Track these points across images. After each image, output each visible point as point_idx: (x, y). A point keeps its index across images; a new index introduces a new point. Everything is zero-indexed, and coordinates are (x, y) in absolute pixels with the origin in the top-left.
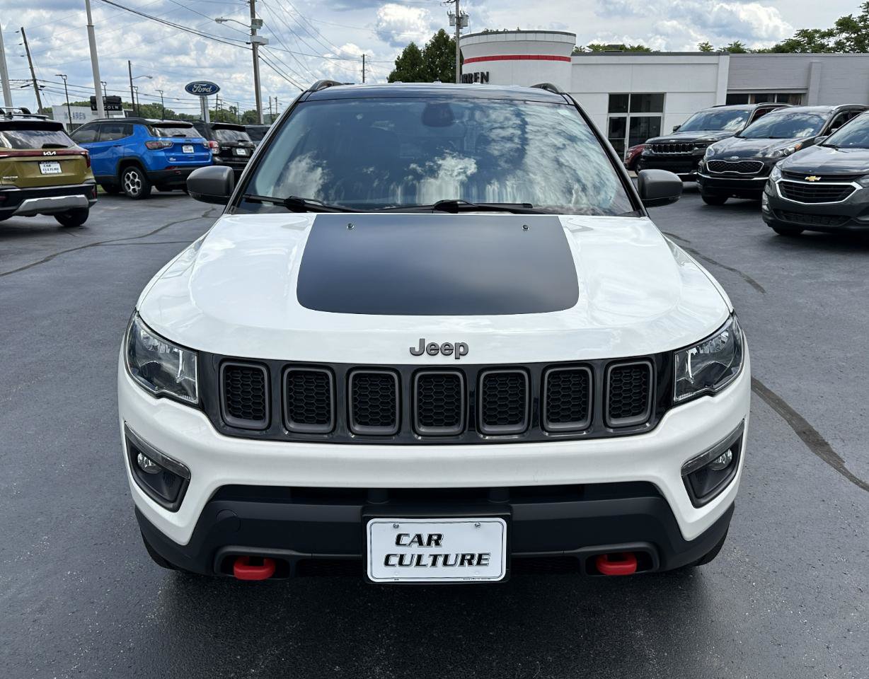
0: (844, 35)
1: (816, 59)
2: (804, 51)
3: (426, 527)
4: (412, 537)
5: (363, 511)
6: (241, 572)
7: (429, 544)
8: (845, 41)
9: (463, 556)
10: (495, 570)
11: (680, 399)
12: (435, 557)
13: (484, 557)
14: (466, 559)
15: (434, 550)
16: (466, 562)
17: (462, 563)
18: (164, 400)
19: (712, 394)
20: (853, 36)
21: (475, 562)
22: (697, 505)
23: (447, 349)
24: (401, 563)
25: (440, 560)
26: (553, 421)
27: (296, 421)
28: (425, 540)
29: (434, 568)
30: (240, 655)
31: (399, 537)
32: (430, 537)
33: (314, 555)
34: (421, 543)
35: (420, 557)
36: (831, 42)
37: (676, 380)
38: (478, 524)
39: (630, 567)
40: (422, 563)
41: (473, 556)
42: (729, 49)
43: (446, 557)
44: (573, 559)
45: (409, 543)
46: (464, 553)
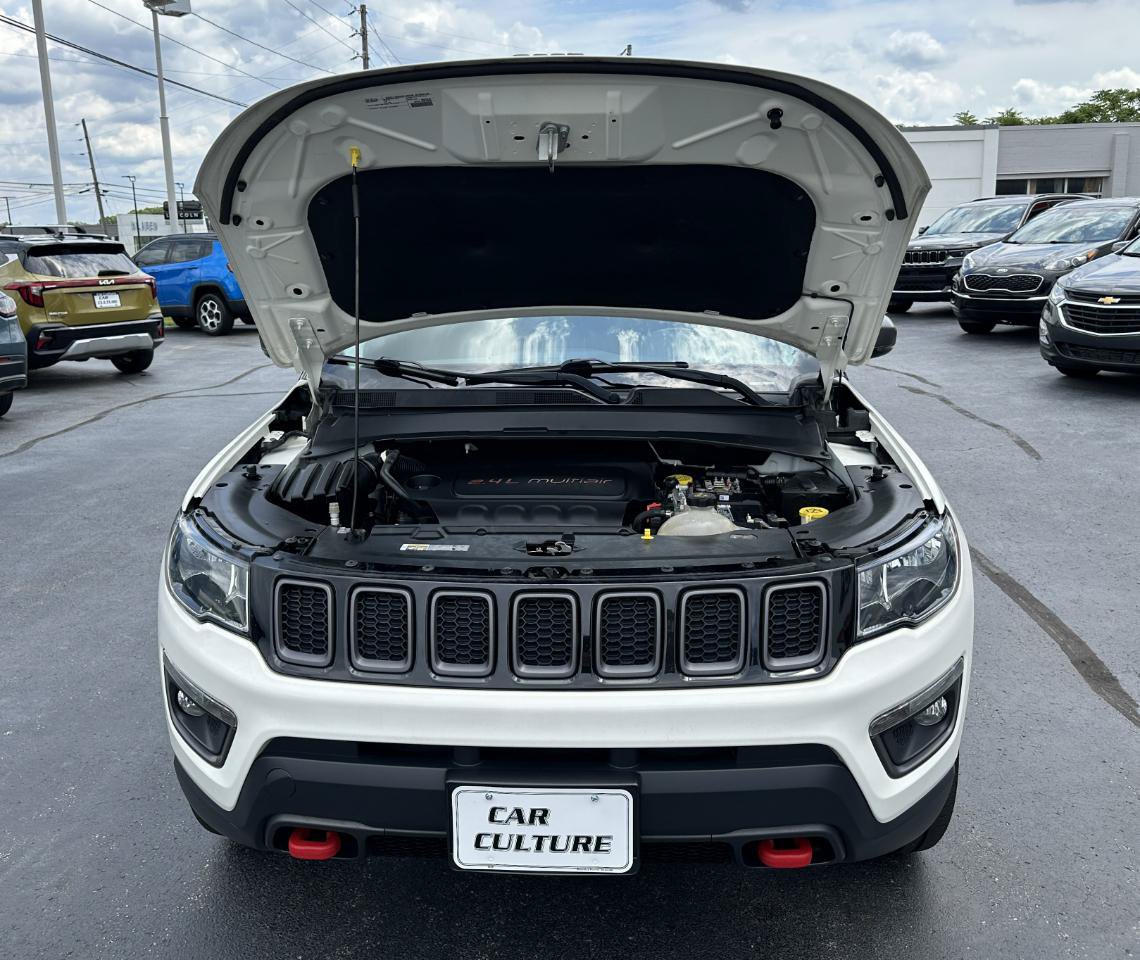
1: (1121, 130)
2: (1105, 119)
3: (529, 798)
5: (448, 775)
6: (298, 849)
7: (532, 821)
9: (577, 839)
10: (619, 859)
11: (866, 632)
12: (540, 839)
13: (604, 841)
14: (580, 843)
15: (538, 829)
16: (580, 847)
17: (575, 848)
18: (209, 626)
19: (911, 625)
21: (592, 847)
22: (894, 775)
24: (496, 846)
25: (547, 843)
26: (694, 661)
27: (367, 656)
28: (527, 816)
29: (539, 854)
30: (302, 955)
31: (493, 811)
32: (533, 812)
33: (387, 830)
34: (521, 821)
35: (520, 839)
37: (861, 607)
38: (595, 797)
39: (802, 858)
40: (524, 846)
41: (589, 839)
42: (999, 119)
43: (555, 839)
44: (725, 847)
45: (505, 819)
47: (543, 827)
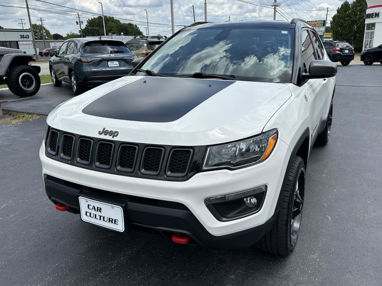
4: (92, 207)
11: (207, 168)
12: (100, 216)
13: (116, 221)
15: (99, 213)
16: (111, 222)
19: (230, 169)
22: (220, 220)
23: (111, 133)
24: (90, 216)
28: (96, 209)
29: (100, 221)
31: (88, 205)
35: (96, 215)
38: (113, 207)
40: (97, 218)
43: (104, 217)
45: (91, 209)
46: (109, 217)
47: (101, 213)
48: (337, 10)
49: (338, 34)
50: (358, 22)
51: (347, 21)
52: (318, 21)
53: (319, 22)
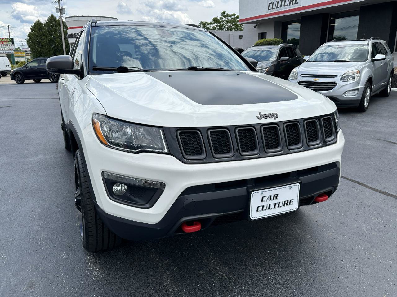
0: (216, 24)
3: (271, 192)
4: (267, 197)
5: (247, 189)
7: (273, 199)
8: (216, 26)
10: (295, 206)
11: (338, 130)
13: (292, 201)
14: (286, 203)
15: (275, 201)
17: (284, 205)
20: (218, 25)
21: (288, 204)
23: (271, 116)
24: (262, 210)
25: (277, 205)
28: (272, 197)
29: (275, 209)
30: (154, 279)
31: (263, 198)
32: (274, 195)
33: (224, 213)
34: (271, 199)
35: (270, 205)
36: (211, 27)
38: (291, 187)
40: (271, 208)
41: (288, 201)
43: (279, 203)
45: (266, 200)
46: (285, 201)
47: (277, 200)
48: (31, 28)
49: (38, 52)
50: (55, 41)
51: (44, 40)
52: (5, 38)
53: (7, 39)
